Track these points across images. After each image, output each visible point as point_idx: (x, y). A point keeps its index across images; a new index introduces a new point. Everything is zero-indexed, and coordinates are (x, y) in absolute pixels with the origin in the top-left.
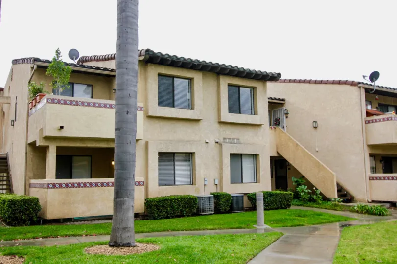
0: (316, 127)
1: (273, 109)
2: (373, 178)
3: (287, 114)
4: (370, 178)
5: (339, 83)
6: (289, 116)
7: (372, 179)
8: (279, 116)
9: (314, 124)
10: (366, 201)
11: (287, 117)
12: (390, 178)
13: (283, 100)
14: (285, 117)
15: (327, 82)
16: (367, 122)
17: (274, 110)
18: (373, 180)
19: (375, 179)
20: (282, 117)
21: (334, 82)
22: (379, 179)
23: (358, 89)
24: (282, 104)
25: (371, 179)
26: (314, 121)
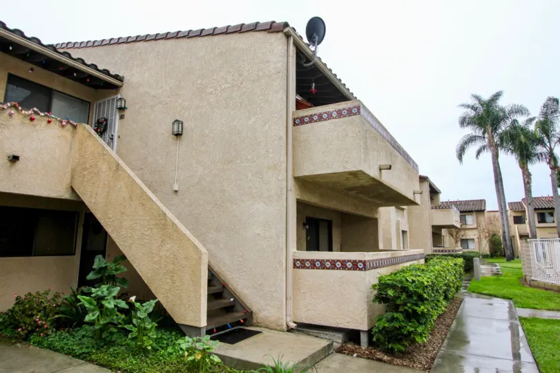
0: (178, 135)
1: (96, 100)
2: (303, 262)
3: (122, 109)
4: (295, 261)
5: (241, 30)
6: (127, 113)
7: (300, 264)
8: (108, 115)
9: (176, 126)
10: (285, 327)
11: (122, 117)
12: (349, 265)
13: (120, 79)
14: (118, 117)
15: (214, 33)
16: (298, 122)
17: (98, 102)
18: (303, 267)
19: (308, 264)
20: (112, 116)
21: (227, 31)
22: (318, 264)
23: (284, 39)
24: (116, 88)
25: (298, 264)
26: (177, 121)
